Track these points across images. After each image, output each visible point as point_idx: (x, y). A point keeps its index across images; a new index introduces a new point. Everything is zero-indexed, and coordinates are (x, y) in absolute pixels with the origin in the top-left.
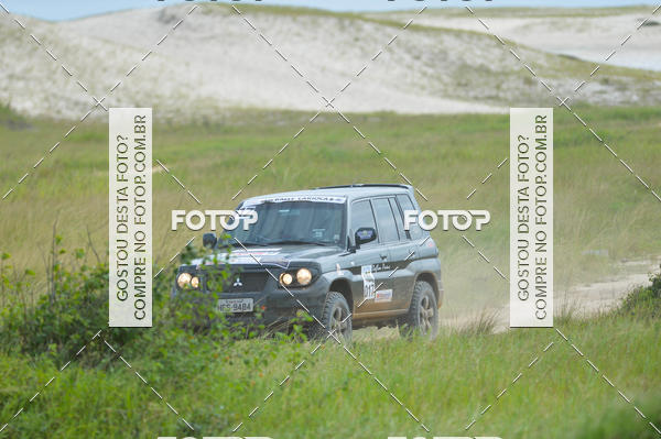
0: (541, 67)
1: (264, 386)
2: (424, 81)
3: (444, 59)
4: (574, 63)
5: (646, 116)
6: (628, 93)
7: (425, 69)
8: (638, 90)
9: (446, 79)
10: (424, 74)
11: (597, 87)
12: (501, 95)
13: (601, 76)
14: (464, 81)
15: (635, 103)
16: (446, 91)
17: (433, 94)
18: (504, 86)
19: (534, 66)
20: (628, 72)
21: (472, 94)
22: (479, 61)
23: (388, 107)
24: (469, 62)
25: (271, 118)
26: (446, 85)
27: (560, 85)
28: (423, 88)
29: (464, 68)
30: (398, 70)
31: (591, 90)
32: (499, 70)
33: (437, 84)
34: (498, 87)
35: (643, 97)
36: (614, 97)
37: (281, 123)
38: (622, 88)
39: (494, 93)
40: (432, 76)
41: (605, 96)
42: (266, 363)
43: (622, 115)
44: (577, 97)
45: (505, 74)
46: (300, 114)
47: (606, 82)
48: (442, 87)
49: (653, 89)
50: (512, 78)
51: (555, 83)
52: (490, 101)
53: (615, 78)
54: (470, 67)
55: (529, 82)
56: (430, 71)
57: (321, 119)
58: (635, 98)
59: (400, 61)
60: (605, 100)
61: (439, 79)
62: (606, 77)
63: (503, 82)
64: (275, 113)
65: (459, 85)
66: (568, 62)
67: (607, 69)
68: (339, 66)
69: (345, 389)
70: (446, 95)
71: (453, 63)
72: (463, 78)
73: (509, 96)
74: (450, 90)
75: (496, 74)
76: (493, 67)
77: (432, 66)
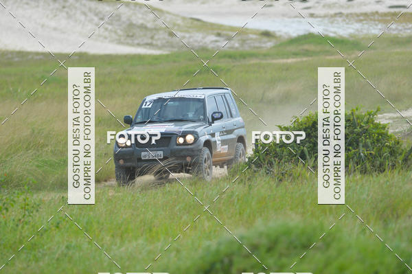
0: (178, 25)
1: (6, 224)
2: (106, 34)
3: (119, 20)
4: (199, 23)
5: (244, 56)
6: (232, 42)
7: (107, 26)
8: (239, 40)
9: (120, 32)
10: (106, 29)
11: (214, 38)
12: (154, 42)
13: (215, 32)
14: (131, 34)
15: (237, 48)
16: (120, 40)
17: (111, 41)
18: (156, 37)
19: (175, 25)
20: (232, 29)
21: (136, 42)
22: (141, 22)
23: (83, 49)
24: (134, 22)
25: (10, 56)
26: (120, 36)
27: (190, 37)
28: (106, 38)
29: (131, 25)
30: (90, 27)
31: (209, 40)
32: (153, 27)
33: (113, 35)
34: (152, 38)
35: (242, 45)
36: (223, 43)
37: (16, 59)
38: (229, 38)
39: (150, 41)
40: (111, 31)
41: (218, 44)
42: (7, 209)
43: (230, 56)
44: (201, 44)
45: (156, 29)
46: (28, 53)
47: (219, 35)
48: (117, 38)
49: (248, 40)
50: (161, 32)
51: (187, 35)
52: (148, 47)
53: (224, 32)
54: (134, 25)
55: (172, 34)
56: (110, 27)
57: (41, 57)
58: (237, 45)
59: (91, 21)
60: (218, 46)
61: (116, 32)
62: (219, 31)
63: (155, 34)
64: (12, 53)
65: (128, 36)
66: (196, 22)
67: (220, 27)
68: (53, 24)
69: (57, 227)
70: (120, 42)
71: (124, 22)
72: (131, 32)
73: (159, 43)
74: (122, 39)
75: (151, 30)
76: (149, 25)
77: (111, 24)
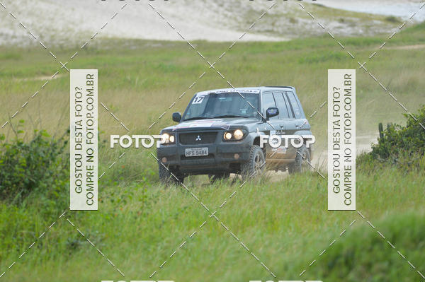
0: (300, 11)
1: (124, 216)
2: (226, 21)
3: (239, 6)
4: (322, 9)
5: (368, 43)
6: (356, 28)
7: (226, 12)
8: (363, 26)
9: (240, 20)
10: (226, 16)
11: (337, 24)
12: (275, 29)
13: (339, 18)
14: (251, 21)
15: (361, 35)
16: (239, 27)
17: (231, 28)
18: (277, 24)
19: (296, 11)
20: (356, 14)
21: (256, 28)
22: (261, 8)
23: (202, 37)
24: (254, 8)
25: (127, 44)
26: (239, 23)
27: (313, 23)
28: (225, 25)
29: (251, 12)
30: (208, 14)
31: (332, 26)
32: (274, 13)
33: (233, 22)
34: (273, 24)
35: (366, 32)
36: (347, 31)
37: (134, 48)
38: (353, 25)
39: (270, 28)
40: (230, 17)
41: (342, 30)
42: (125, 201)
43: (354, 43)
44: (324, 31)
45: (278, 16)
46: (145, 41)
47: (342, 21)
48: (238, 25)
49: (372, 26)
50: (282, 18)
51: (309, 22)
52: (268, 34)
53: (348, 18)
54: (255, 11)
55: (293, 21)
56: (230, 14)
57: (159, 45)
58: (361, 31)
59: (210, 7)
60: (341, 33)
61: (235, 19)
62: (342, 17)
63: (276, 21)
64: (129, 41)
65: (248, 23)
66: (318, 8)
67: (343, 12)
68: (171, 11)
69: (176, 218)
70: (240, 30)
71: (244, 9)
72: (251, 18)
73: (280, 30)
74: (242, 26)
75: (272, 16)
76: (270, 12)
77: (231, 11)
